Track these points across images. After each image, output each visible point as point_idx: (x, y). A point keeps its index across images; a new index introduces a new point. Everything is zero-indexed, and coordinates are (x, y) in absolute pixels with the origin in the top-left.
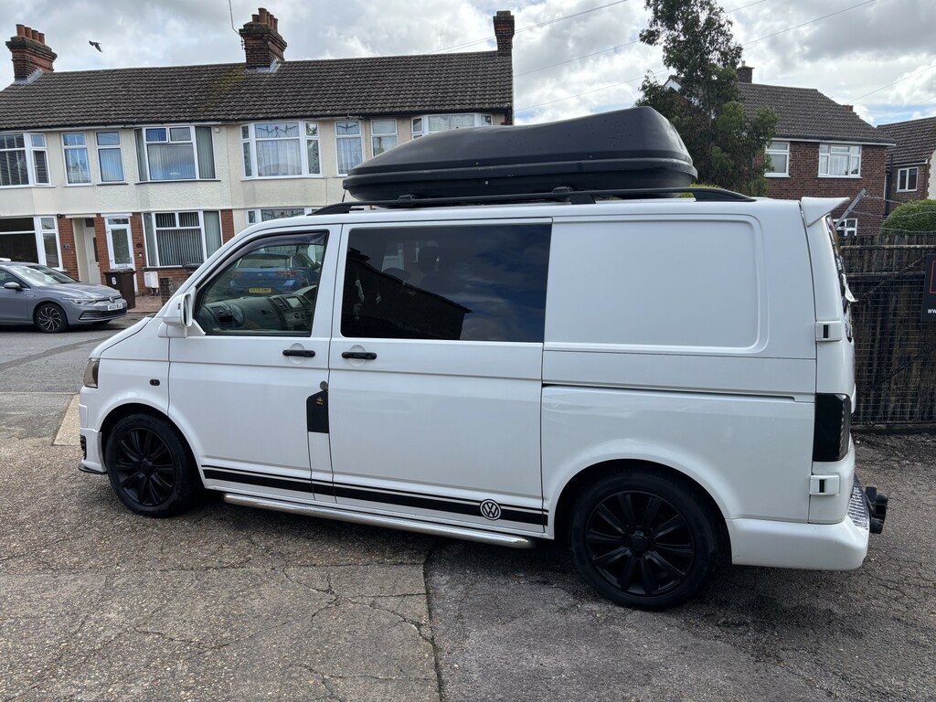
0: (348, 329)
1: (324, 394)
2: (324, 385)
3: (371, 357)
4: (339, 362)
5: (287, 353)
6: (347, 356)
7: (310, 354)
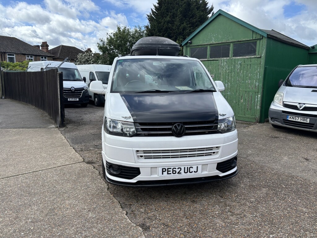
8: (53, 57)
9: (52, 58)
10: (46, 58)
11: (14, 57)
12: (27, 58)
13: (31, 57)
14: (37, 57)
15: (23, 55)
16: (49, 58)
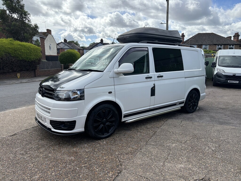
0: (157, 71)
1: (154, 87)
2: (154, 84)
3: (162, 76)
4: (157, 78)
5: (146, 78)
6: (158, 77)
7: (151, 78)
8: (239, 44)
9: (239, 46)
10: (233, 46)
11: (208, 47)
12: (217, 47)
13: (221, 46)
14: (226, 46)
15: (214, 45)
16: (236, 45)
